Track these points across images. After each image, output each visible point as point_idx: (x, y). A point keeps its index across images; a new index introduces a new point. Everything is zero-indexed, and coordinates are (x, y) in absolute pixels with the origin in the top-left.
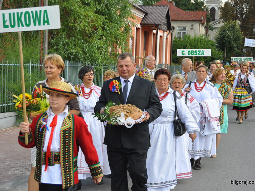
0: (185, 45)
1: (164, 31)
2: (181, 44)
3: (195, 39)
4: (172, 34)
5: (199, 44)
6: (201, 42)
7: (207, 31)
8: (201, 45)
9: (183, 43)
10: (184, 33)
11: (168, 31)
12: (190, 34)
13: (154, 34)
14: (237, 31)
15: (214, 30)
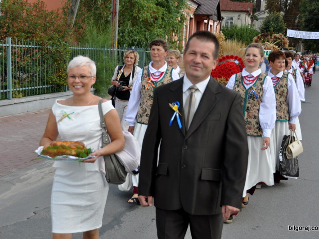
0: (232, 34)
1: (214, 21)
2: (228, 33)
3: (241, 29)
4: (221, 23)
5: (245, 33)
6: (247, 31)
7: (252, 21)
8: (246, 34)
9: (230, 32)
10: (231, 23)
11: (218, 21)
12: (237, 24)
13: (205, 24)
14: (280, 23)
15: (259, 20)
